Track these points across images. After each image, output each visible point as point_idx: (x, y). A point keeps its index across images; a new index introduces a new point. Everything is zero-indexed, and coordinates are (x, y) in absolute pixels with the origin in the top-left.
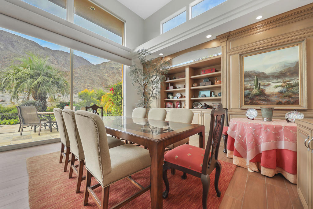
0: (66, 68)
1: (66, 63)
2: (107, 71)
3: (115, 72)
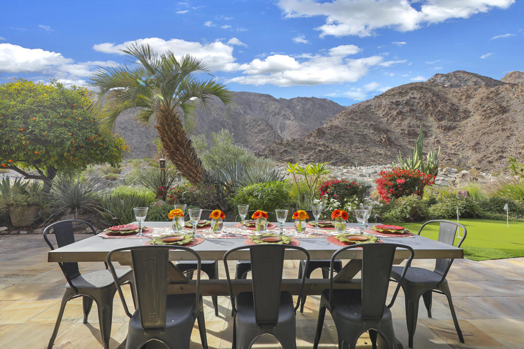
0: (305, 123)
1: (304, 115)
2: (386, 112)
3: (404, 110)
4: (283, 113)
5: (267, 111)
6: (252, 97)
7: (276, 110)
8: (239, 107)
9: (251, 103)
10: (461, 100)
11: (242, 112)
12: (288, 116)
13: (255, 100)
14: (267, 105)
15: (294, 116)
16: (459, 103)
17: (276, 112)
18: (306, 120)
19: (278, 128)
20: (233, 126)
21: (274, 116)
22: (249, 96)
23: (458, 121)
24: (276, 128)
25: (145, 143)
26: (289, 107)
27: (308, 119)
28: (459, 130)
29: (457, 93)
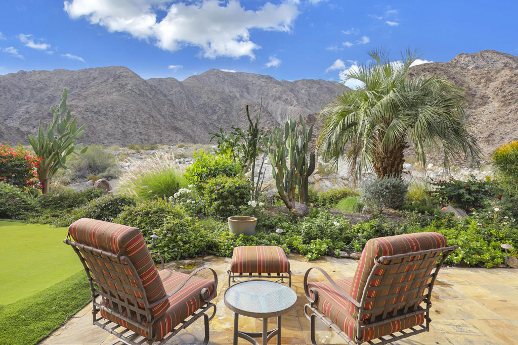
4: (285, 97)
5: (267, 95)
6: (250, 79)
7: (277, 94)
8: (235, 90)
9: (249, 86)
10: (479, 83)
11: (238, 96)
12: (290, 101)
13: (254, 82)
14: (266, 88)
15: (297, 101)
16: (477, 87)
17: (277, 97)
18: (312, 105)
19: (278, 115)
20: (226, 111)
21: (275, 100)
22: (246, 78)
23: (475, 108)
24: (276, 115)
25: (120, 129)
26: (292, 90)
27: (314, 105)
28: (474, 119)
29: (476, 75)
